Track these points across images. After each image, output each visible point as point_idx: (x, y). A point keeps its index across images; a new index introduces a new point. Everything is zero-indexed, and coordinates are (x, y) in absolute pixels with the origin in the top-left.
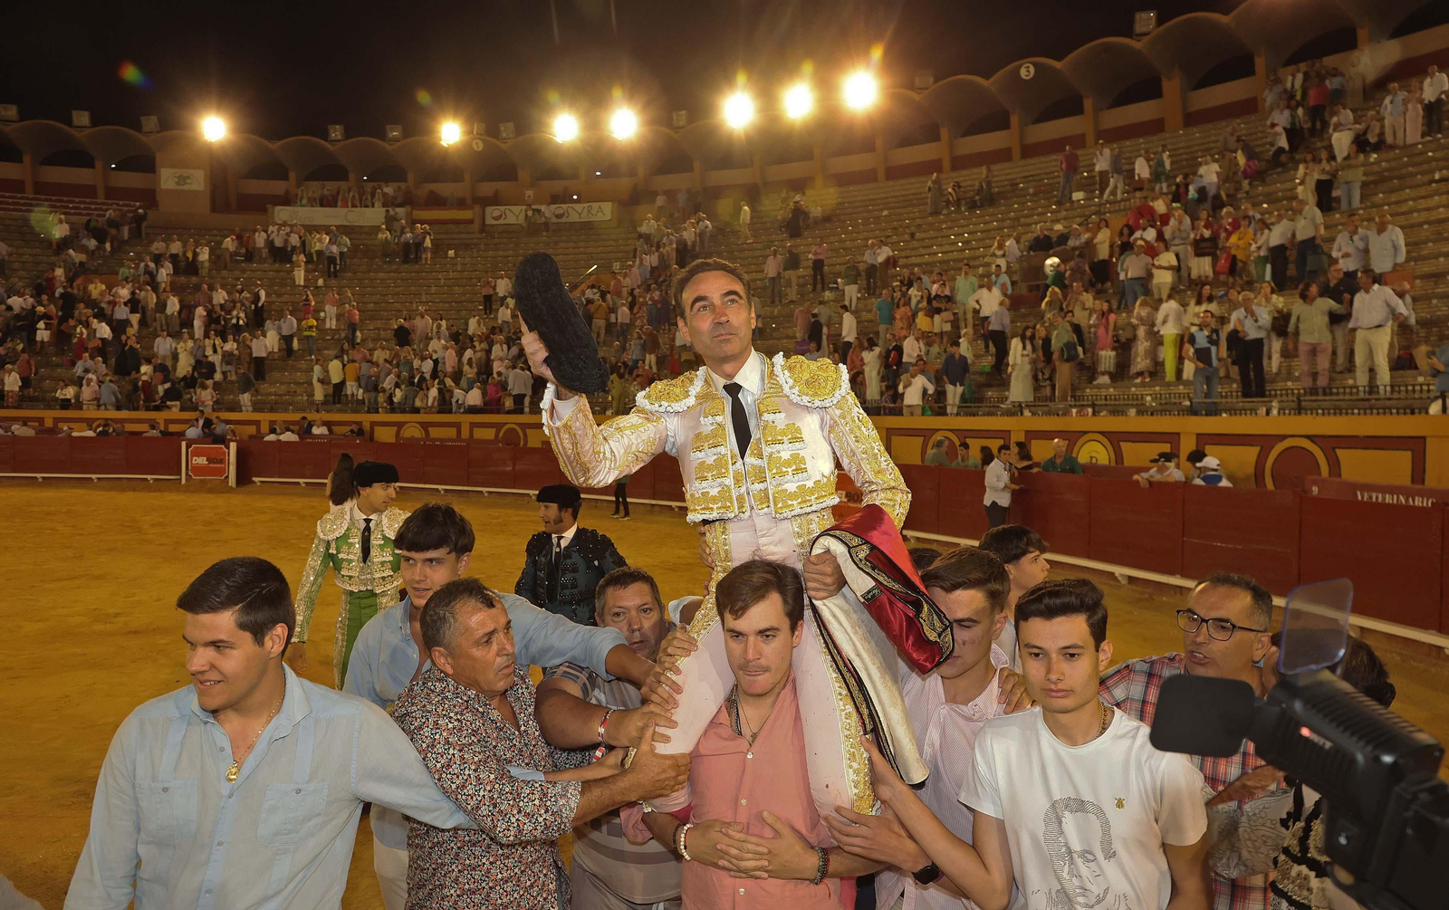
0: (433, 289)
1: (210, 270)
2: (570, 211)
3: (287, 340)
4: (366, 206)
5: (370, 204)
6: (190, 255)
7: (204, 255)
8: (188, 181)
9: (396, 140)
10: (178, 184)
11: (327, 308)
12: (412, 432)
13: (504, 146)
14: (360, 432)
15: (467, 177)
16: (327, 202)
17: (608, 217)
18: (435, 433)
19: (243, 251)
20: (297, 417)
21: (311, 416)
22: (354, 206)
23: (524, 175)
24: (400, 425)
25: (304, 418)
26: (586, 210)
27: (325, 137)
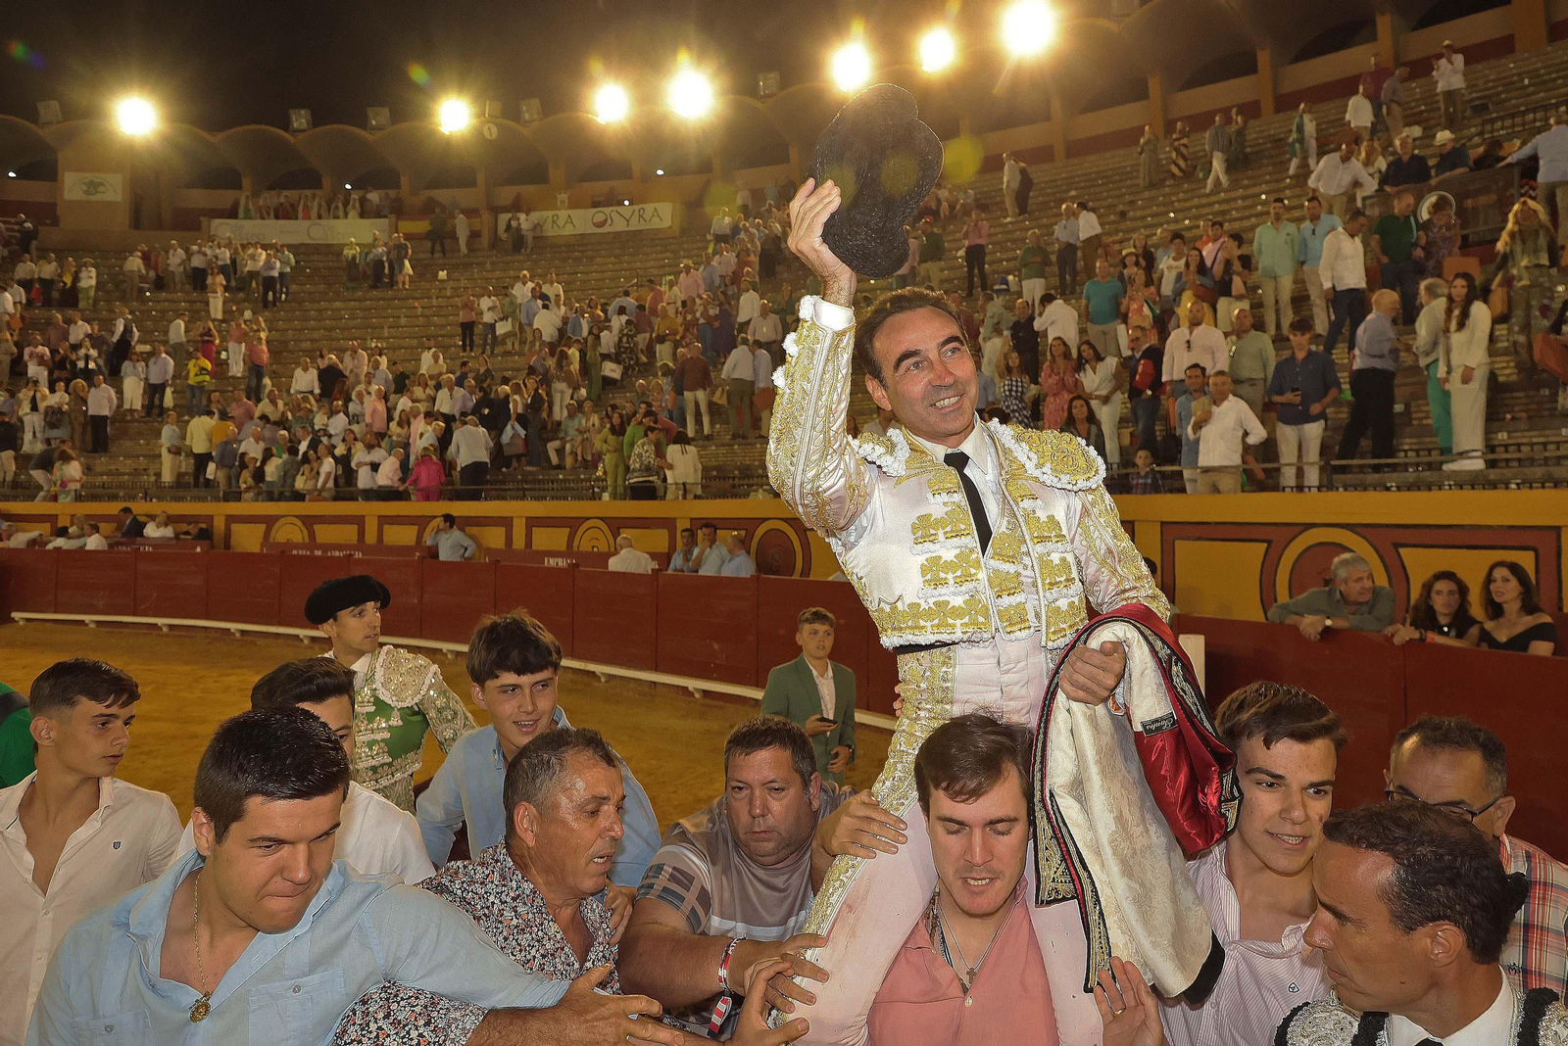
0: (403, 321)
1: (96, 301)
2: (615, 216)
3: (154, 391)
4: (336, 217)
5: (341, 214)
6: (68, 280)
7: (89, 279)
8: (101, 189)
9: (379, 128)
10: (87, 193)
11: (231, 345)
12: (289, 533)
13: (526, 132)
14: (205, 535)
15: (480, 178)
16: (284, 213)
17: (666, 223)
18: (325, 534)
19: (152, 274)
20: (113, 508)
21: (139, 508)
22: (320, 217)
23: (556, 174)
24: (270, 521)
25: (127, 510)
26: (637, 212)
27: (286, 125)
